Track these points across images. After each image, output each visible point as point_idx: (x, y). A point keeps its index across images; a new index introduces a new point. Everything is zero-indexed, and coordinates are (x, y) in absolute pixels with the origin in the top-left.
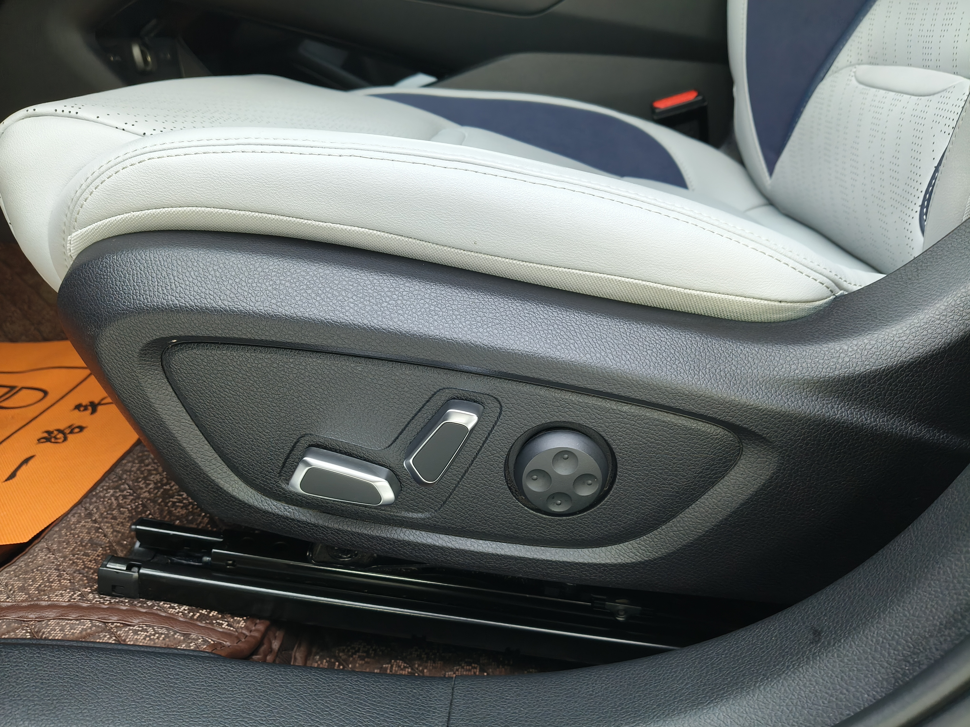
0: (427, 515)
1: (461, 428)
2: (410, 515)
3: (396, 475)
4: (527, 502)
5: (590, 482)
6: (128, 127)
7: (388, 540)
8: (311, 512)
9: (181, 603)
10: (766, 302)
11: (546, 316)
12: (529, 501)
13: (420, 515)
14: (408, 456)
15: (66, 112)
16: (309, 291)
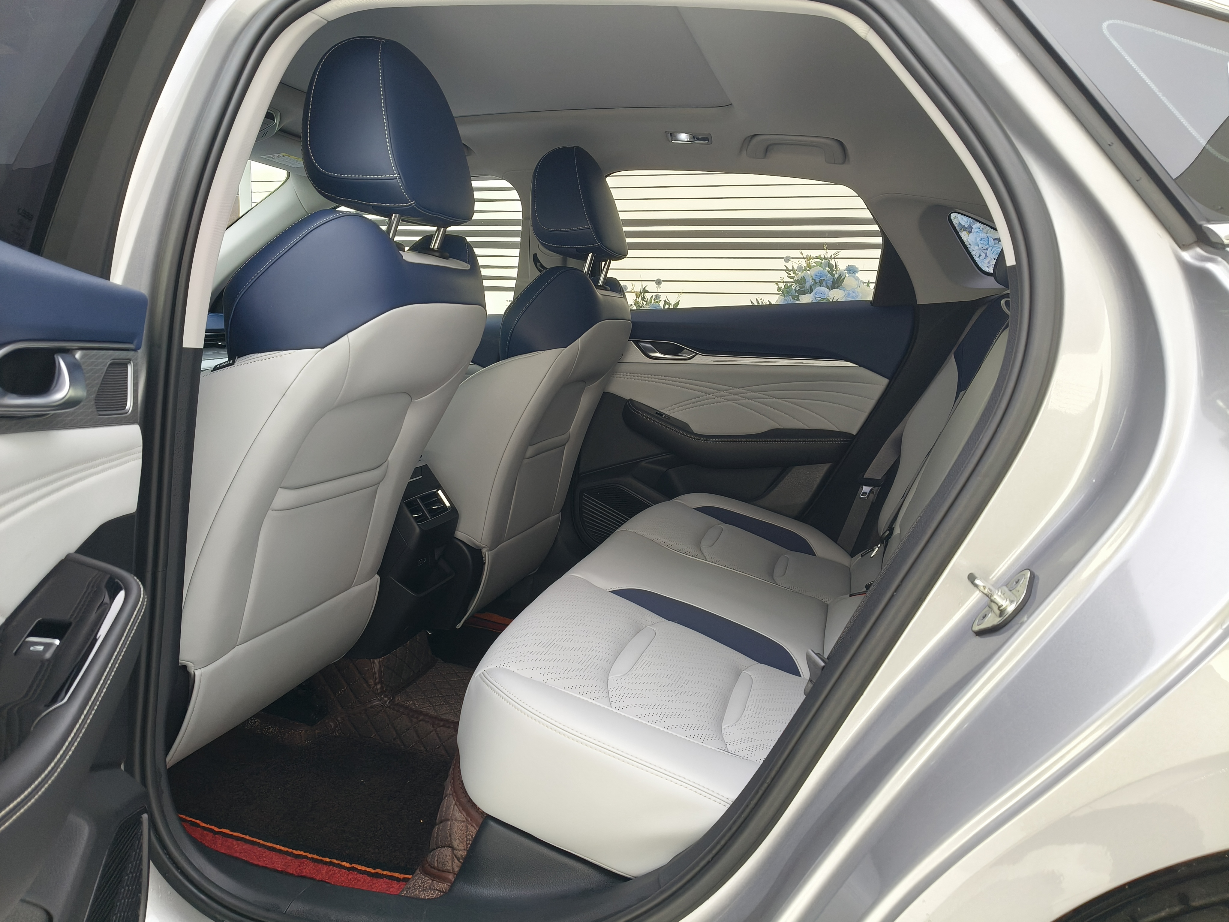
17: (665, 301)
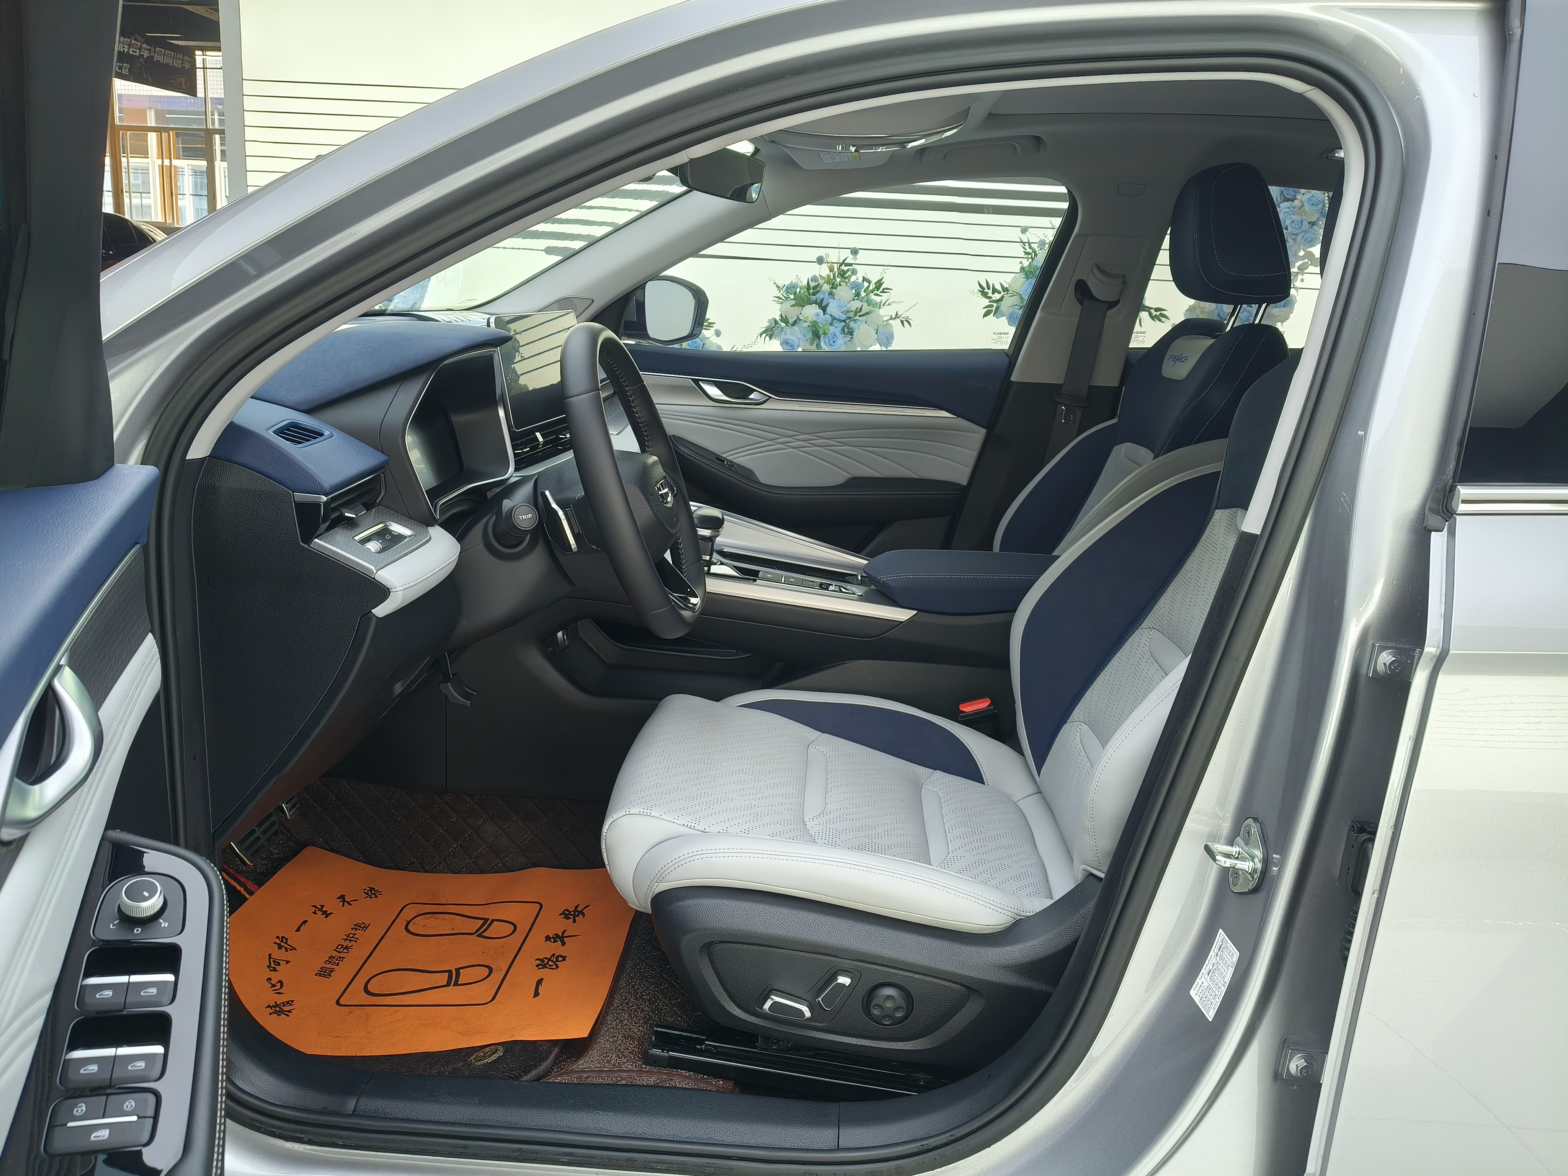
0: (824, 1024)
1: (843, 985)
2: (817, 1024)
3: (811, 1005)
4: (872, 1019)
5: (901, 1010)
6: (675, 821)
7: (806, 1036)
8: (768, 1022)
9: (690, 1071)
10: (980, 926)
11: (881, 933)
12: (873, 1019)
13: (821, 1025)
14: (818, 997)
15: (645, 813)
16: (778, 922)
17: (863, 277)
